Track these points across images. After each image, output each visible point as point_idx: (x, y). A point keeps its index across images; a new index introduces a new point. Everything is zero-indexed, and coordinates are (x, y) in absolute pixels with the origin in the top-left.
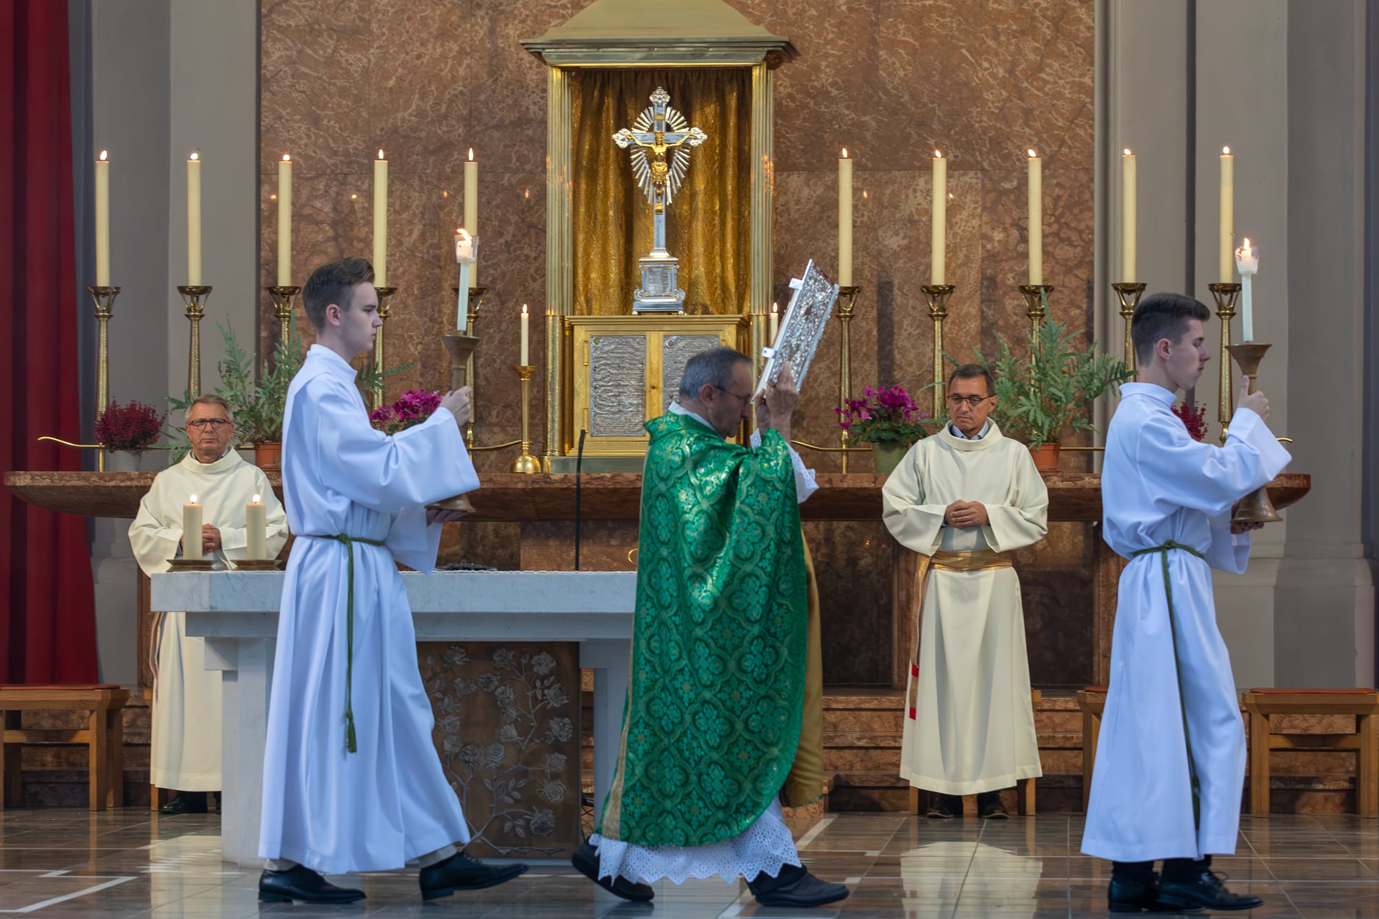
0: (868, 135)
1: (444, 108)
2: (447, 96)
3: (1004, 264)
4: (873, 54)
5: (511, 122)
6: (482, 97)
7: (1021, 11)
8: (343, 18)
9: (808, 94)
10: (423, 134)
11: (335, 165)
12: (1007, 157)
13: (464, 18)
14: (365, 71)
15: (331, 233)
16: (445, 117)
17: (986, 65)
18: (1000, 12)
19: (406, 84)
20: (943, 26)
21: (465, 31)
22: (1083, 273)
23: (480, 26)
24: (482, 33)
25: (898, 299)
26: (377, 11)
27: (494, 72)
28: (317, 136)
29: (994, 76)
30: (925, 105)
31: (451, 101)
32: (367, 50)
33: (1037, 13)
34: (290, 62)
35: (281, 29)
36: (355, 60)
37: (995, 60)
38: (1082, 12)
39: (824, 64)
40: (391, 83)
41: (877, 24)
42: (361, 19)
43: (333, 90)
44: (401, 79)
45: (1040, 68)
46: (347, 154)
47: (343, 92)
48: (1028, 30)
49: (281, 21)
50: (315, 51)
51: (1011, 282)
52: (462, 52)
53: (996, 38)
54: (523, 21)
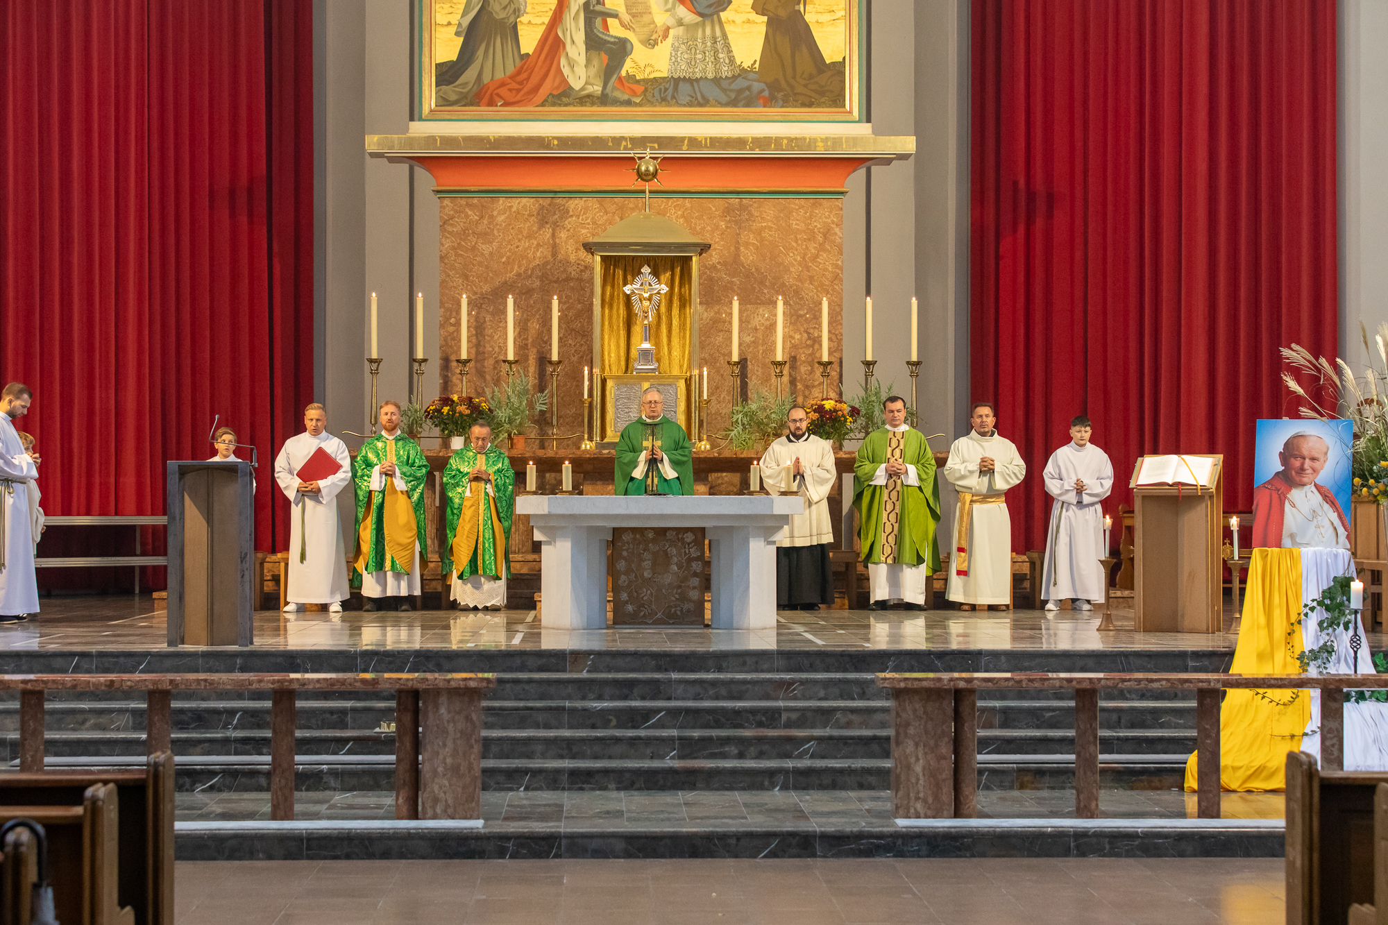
0: (735, 288)
1: (530, 272)
2: (531, 266)
3: (801, 351)
4: (737, 249)
5: (563, 280)
6: (548, 267)
7: (808, 229)
8: (480, 228)
9: (706, 267)
10: (520, 285)
11: (476, 299)
12: (803, 298)
13: (540, 229)
14: (491, 253)
15: (474, 332)
16: (530, 276)
17: (791, 255)
18: (798, 229)
19: (511, 260)
20: (770, 235)
21: (540, 234)
22: (837, 355)
23: (547, 233)
24: (548, 236)
25: (750, 367)
26: (497, 224)
27: (554, 254)
28: (468, 285)
29: (795, 260)
30: (763, 273)
31: (533, 269)
32: (492, 243)
33: (816, 230)
34: (453, 248)
35: (449, 232)
36: (486, 249)
37: (796, 252)
38: (837, 230)
39: (714, 253)
40: (504, 260)
41: (739, 234)
42: (489, 228)
43: (475, 262)
44: (508, 258)
45: (817, 256)
46: (482, 294)
47: (480, 264)
48: (812, 238)
49: (450, 229)
50: (466, 243)
51: (803, 359)
52: (538, 245)
53: (796, 242)
54: (568, 230)
